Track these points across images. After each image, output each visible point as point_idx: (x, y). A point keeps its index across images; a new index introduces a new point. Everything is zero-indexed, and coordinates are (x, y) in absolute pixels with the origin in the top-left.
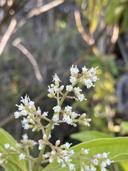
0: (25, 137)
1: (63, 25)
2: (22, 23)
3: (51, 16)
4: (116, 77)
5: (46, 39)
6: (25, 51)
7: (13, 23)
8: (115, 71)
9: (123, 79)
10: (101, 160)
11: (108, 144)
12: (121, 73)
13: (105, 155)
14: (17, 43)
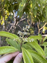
0: (20, 36)
1: (25, 22)
2: (19, 22)
3: (23, 21)
4: (34, 30)
5: (22, 24)
6: (20, 27)
7: (18, 22)
8: (34, 29)
9: (35, 31)
10: (32, 40)
11: (33, 37)
12: (35, 30)
13: (33, 39)
14: (18, 25)
